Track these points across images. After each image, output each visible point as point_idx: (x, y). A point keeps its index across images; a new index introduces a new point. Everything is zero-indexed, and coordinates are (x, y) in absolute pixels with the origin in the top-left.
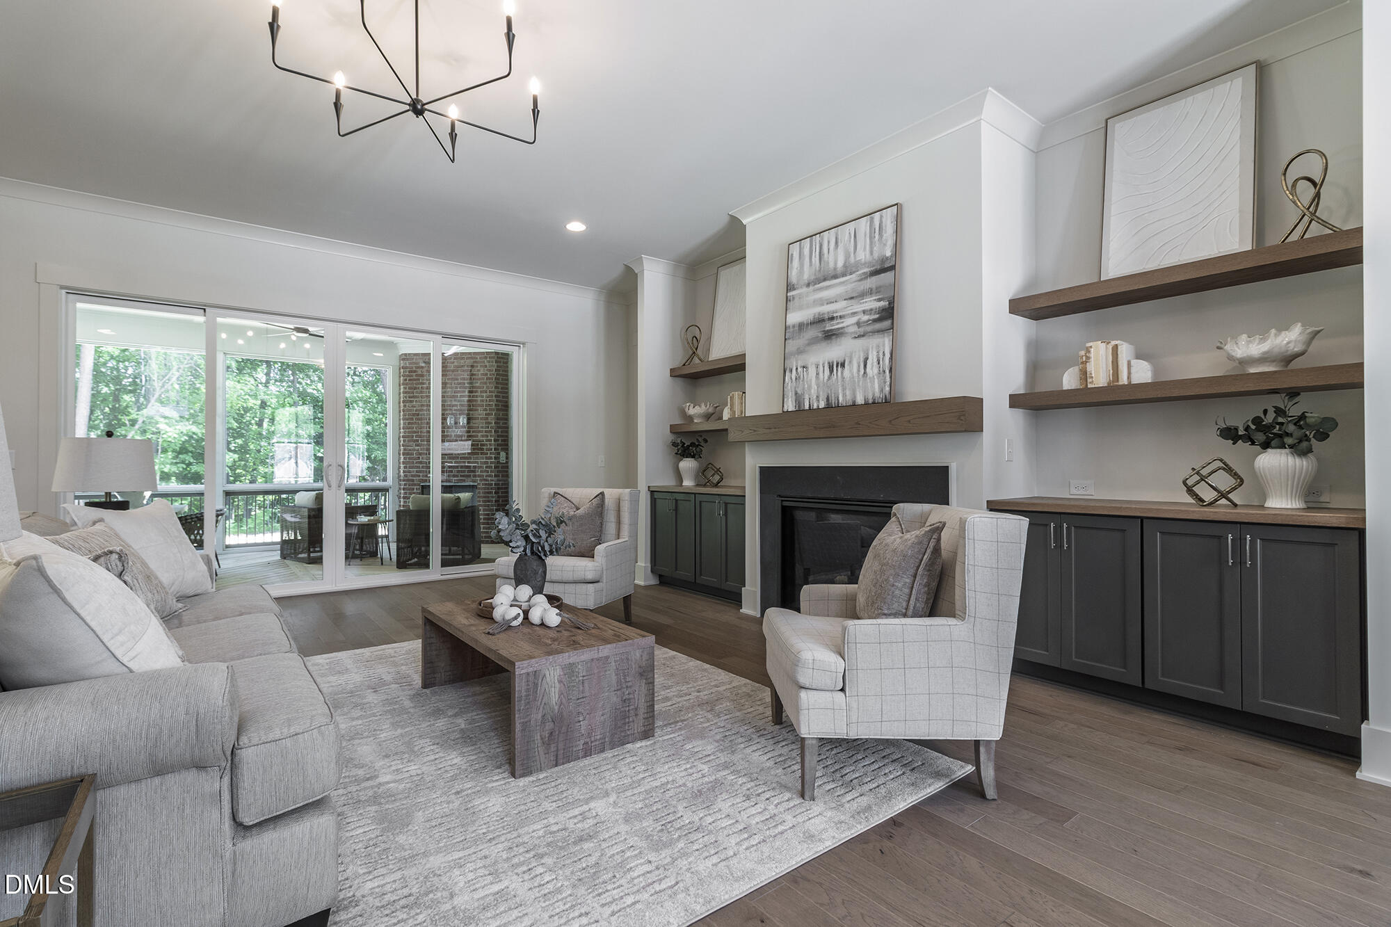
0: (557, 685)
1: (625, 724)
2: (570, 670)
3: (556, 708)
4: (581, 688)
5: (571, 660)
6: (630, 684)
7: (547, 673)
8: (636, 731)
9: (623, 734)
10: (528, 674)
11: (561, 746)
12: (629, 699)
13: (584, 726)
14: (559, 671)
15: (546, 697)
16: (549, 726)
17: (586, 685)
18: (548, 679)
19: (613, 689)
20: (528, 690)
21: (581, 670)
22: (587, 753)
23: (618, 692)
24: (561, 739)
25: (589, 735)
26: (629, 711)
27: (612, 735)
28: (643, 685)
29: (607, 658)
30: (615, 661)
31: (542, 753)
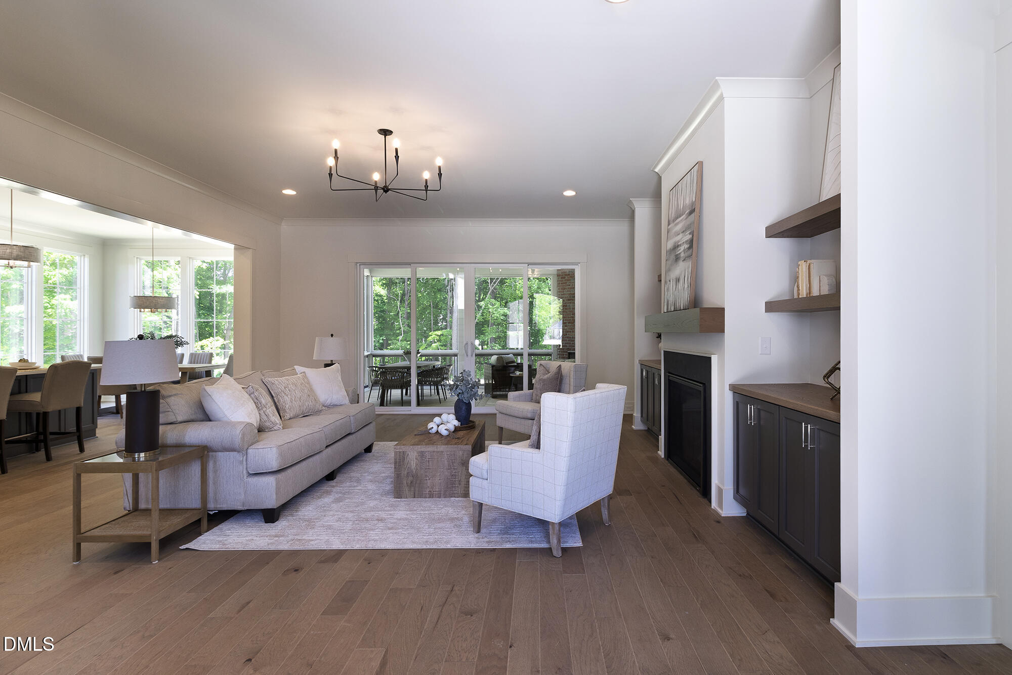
0: (415, 460)
1: (453, 487)
2: (422, 454)
3: (414, 471)
4: (428, 464)
5: (422, 450)
6: (455, 467)
7: (410, 453)
8: (459, 492)
9: (452, 492)
10: (400, 452)
11: (417, 489)
12: (455, 475)
13: (429, 483)
14: (415, 454)
15: (409, 464)
16: (411, 478)
17: (430, 463)
18: (410, 457)
19: (445, 468)
20: (400, 459)
21: (428, 456)
22: (431, 496)
23: (449, 470)
24: (417, 485)
25: (432, 488)
26: (455, 481)
27: (445, 491)
28: (464, 470)
29: (442, 452)
30: (447, 454)
31: (407, 492)
